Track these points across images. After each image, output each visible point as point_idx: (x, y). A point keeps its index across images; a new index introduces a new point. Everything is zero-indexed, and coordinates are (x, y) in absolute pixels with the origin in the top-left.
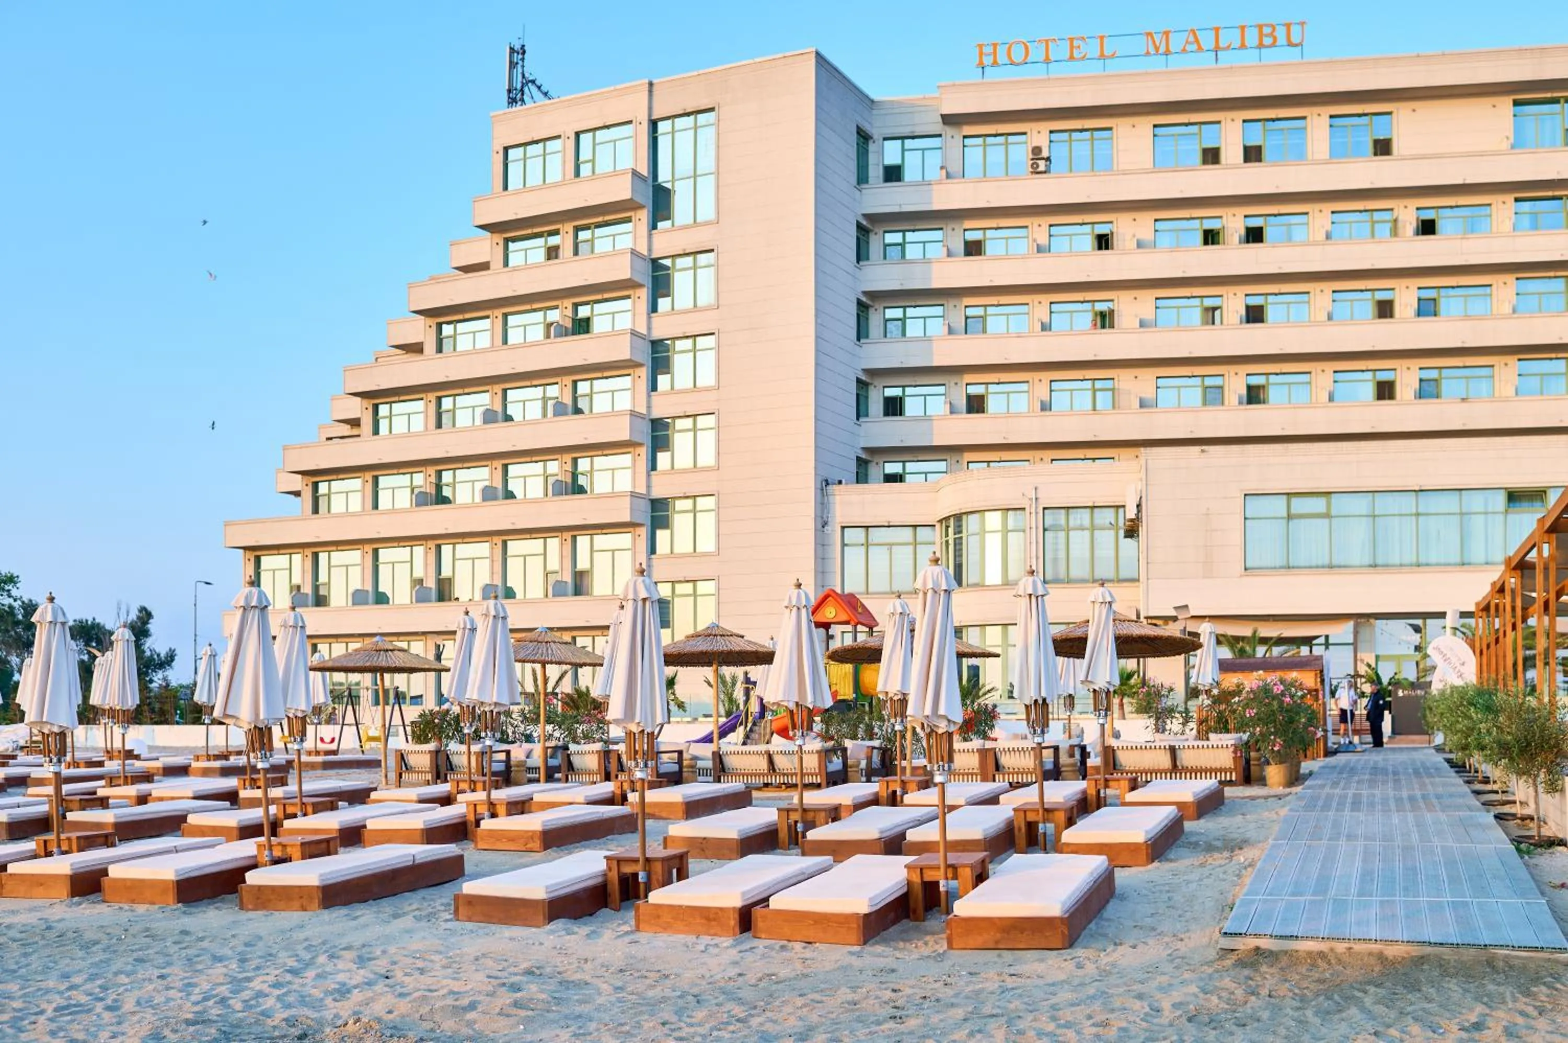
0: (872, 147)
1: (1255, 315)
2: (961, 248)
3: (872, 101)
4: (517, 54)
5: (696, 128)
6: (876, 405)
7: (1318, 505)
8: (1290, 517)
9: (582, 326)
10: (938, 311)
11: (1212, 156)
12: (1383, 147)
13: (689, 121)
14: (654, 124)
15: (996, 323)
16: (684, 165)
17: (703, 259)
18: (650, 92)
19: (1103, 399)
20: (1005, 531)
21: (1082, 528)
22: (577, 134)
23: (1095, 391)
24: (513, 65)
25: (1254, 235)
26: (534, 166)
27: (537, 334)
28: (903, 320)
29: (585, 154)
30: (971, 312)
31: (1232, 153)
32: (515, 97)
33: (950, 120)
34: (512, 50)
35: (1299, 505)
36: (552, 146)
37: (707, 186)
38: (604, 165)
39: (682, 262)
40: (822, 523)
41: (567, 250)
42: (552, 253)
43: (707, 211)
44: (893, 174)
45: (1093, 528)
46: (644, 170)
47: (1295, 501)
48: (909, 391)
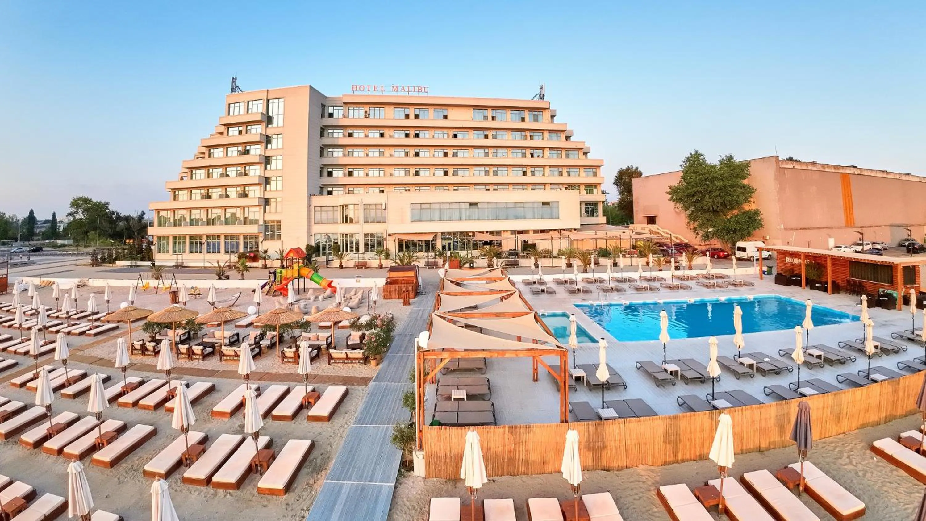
0: (325, 108)
1: (417, 154)
2: (347, 134)
3: (325, 97)
4: (234, 80)
5: (279, 102)
6: (325, 173)
7: (428, 206)
8: (421, 209)
9: (247, 152)
10: (342, 150)
11: (407, 116)
12: (445, 117)
13: (277, 100)
14: (268, 101)
15: (355, 154)
16: (275, 112)
17: (279, 136)
18: (267, 93)
19: (382, 173)
20: (355, 210)
21: (373, 209)
22: (248, 102)
23: (379, 171)
24: (233, 82)
25: (417, 136)
26: (237, 109)
27: (235, 154)
28: (333, 152)
29: (250, 107)
30: (349, 150)
31: (412, 116)
32: (233, 90)
33: (345, 103)
34: (233, 78)
35: (423, 206)
36: (241, 104)
37: (281, 117)
38: (255, 111)
39: (274, 136)
40: (309, 206)
41: (244, 132)
42: (240, 132)
43: (281, 124)
44: (331, 115)
45: (376, 209)
46: (265, 112)
47: (422, 205)
48: (334, 169)
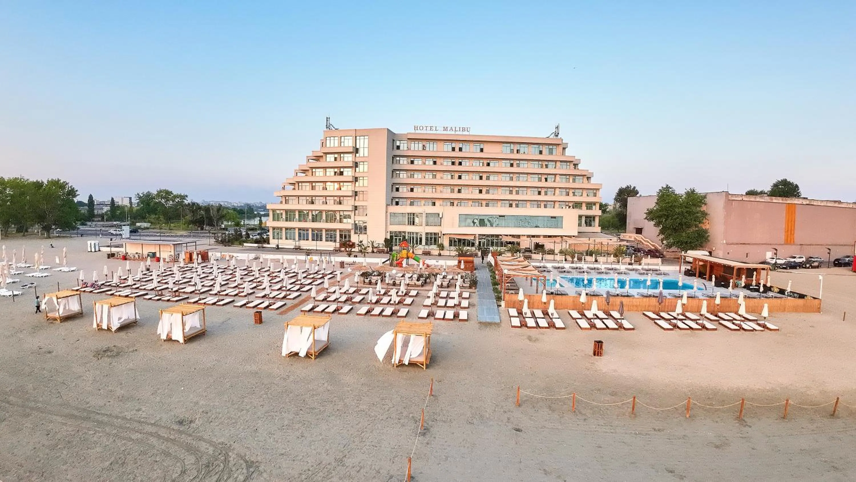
0: (395, 142)
1: (460, 177)
2: (410, 162)
3: (395, 134)
5: (364, 139)
6: (394, 189)
8: (466, 218)
9: (341, 173)
10: (406, 173)
11: (454, 149)
12: (482, 150)
13: (363, 137)
14: (356, 137)
15: (416, 176)
16: (362, 146)
17: (365, 163)
18: (356, 132)
19: (434, 190)
22: (341, 137)
23: (432, 189)
24: (327, 120)
25: (460, 164)
26: (332, 142)
27: (333, 174)
28: (400, 174)
29: (342, 141)
30: (411, 173)
31: (457, 149)
32: (327, 127)
33: (409, 139)
34: (327, 118)
36: (335, 138)
37: (366, 150)
38: (346, 144)
39: (361, 163)
40: (386, 213)
41: (338, 159)
42: (336, 159)
43: (366, 154)
44: (398, 147)
45: (433, 216)
46: (354, 146)
47: (467, 216)
48: (400, 187)
